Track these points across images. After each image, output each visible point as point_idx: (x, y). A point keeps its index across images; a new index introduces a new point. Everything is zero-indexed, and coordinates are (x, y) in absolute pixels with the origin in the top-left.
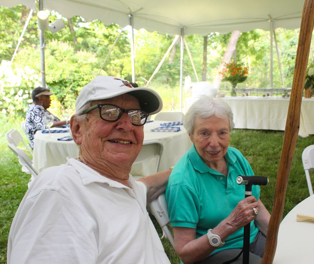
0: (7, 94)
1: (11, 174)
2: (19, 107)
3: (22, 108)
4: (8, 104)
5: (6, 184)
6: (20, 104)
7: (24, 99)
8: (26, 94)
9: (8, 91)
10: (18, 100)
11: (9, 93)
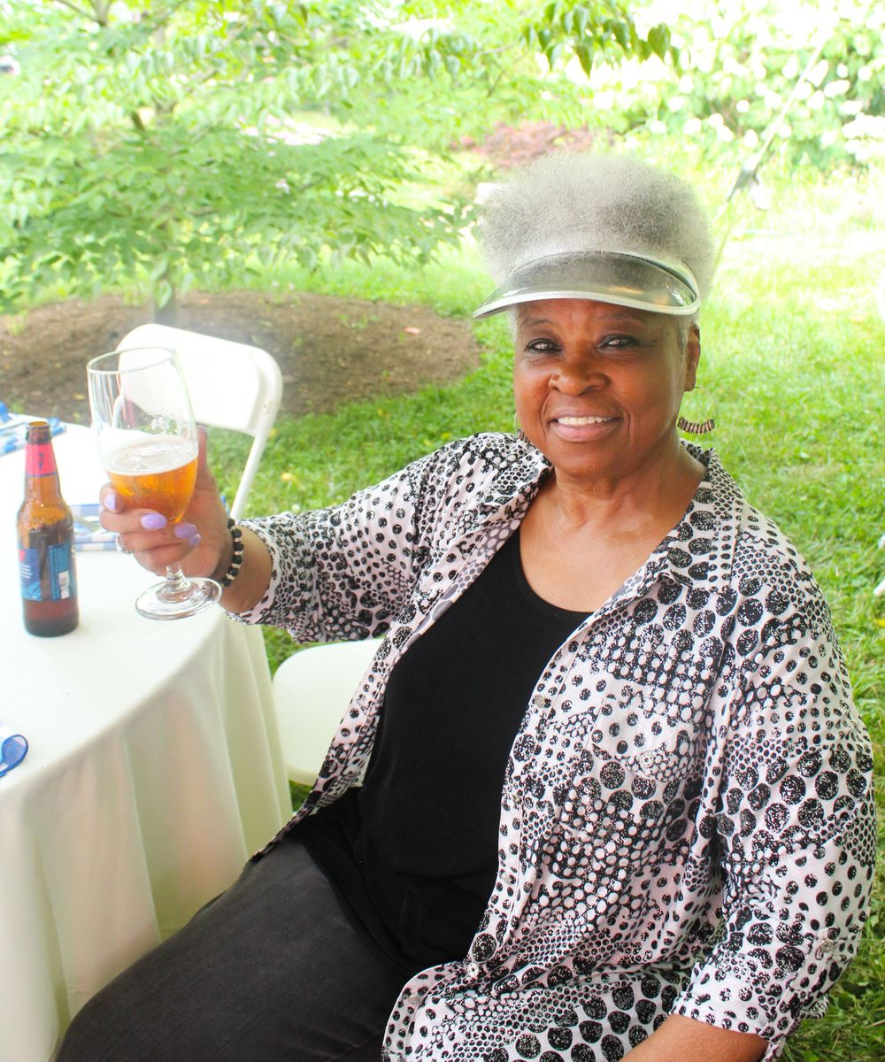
0: (770, 75)
1: (815, 417)
2: (806, 130)
3: (817, 133)
4: (768, 114)
5: (804, 461)
6: (812, 116)
7: (830, 99)
8: (837, 78)
9: (774, 62)
10: (808, 104)
11: (779, 72)
